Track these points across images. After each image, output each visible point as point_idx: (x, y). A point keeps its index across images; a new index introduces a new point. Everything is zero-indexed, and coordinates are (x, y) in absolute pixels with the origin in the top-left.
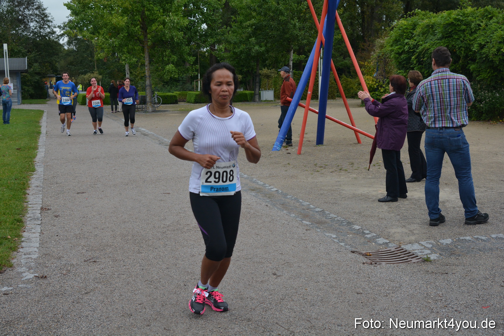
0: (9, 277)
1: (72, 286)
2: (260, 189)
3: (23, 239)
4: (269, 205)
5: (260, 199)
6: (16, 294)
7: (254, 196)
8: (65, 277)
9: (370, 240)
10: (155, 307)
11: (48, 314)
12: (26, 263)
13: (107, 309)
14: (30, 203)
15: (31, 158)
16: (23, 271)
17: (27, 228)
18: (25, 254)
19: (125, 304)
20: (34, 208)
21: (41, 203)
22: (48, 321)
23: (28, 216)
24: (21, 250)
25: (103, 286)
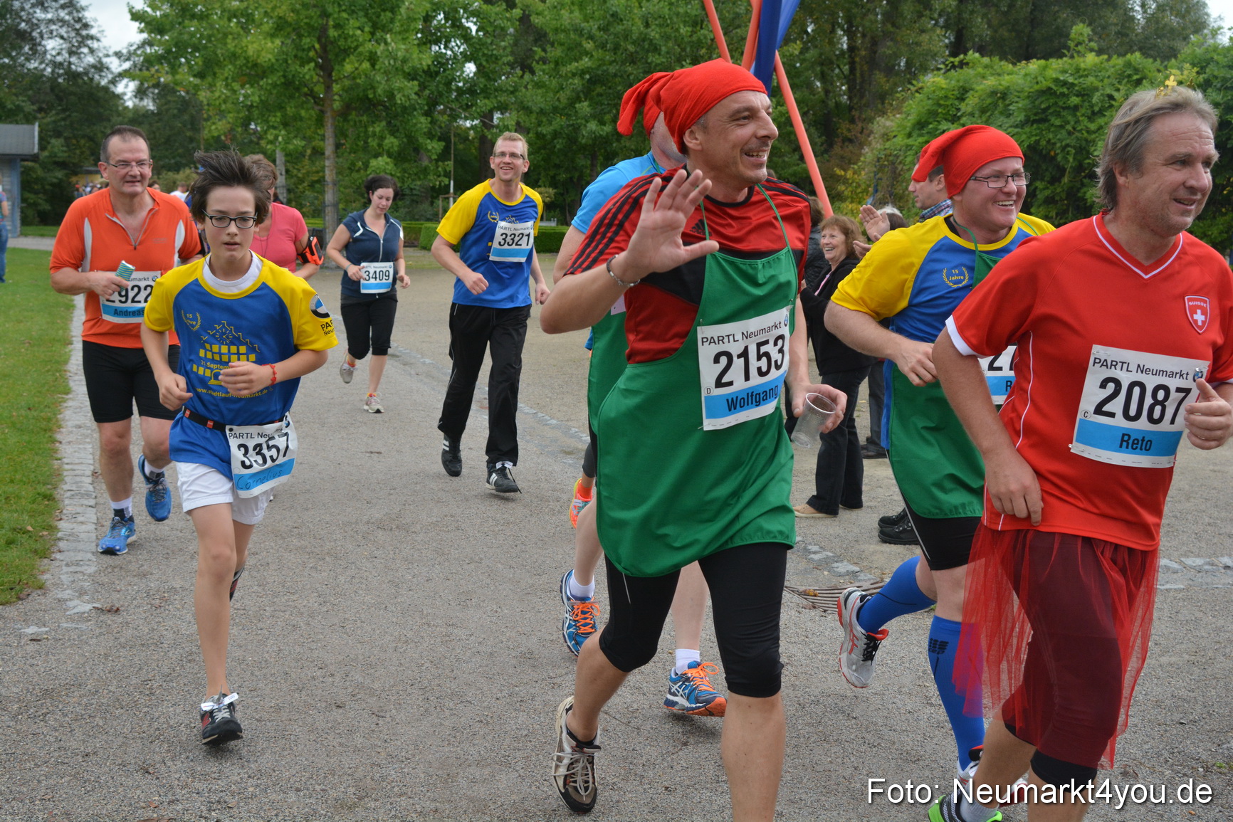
0: (37, 607)
1: (175, 629)
3: (60, 535)
6: (57, 640)
8: (158, 611)
9: (818, 566)
10: (352, 673)
11: (129, 680)
12: (73, 582)
13: (252, 674)
14: (66, 461)
15: (58, 362)
16: (66, 597)
17: (64, 512)
18: (67, 565)
19: (289, 667)
20: (76, 472)
21: (91, 462)
22: (131, 692)
23: (66, 487)
24: (58, 556)
25: (243, 633)
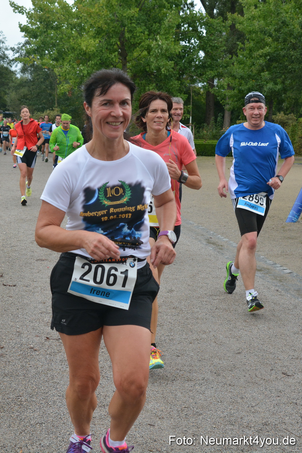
2: (268, 269)
4: (280, 290)
5: (268, 281)
7: (260, 277)
11: (9, 396)
22: (10, 403)
